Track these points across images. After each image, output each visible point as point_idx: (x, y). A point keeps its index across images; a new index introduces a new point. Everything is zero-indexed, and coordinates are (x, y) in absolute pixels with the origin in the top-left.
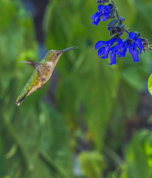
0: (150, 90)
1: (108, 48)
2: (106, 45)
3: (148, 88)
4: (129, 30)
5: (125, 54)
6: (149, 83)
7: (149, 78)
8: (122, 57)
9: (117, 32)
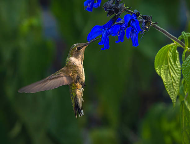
0: (157, 70)
1: (105, 32)
2: (103, 29)
3: (155, 67)
4: (128, 9)
5: (123, 38)
6: (156, 62)
7: (156, 57)
8: (120, 41)
9: (114, 13)
